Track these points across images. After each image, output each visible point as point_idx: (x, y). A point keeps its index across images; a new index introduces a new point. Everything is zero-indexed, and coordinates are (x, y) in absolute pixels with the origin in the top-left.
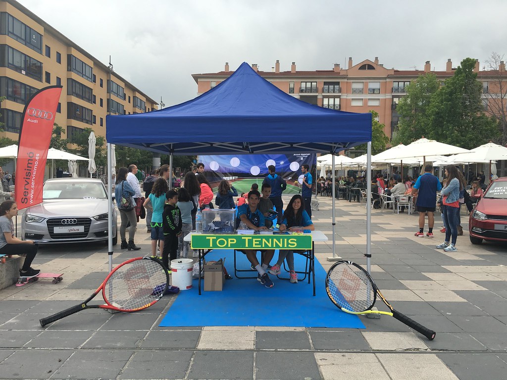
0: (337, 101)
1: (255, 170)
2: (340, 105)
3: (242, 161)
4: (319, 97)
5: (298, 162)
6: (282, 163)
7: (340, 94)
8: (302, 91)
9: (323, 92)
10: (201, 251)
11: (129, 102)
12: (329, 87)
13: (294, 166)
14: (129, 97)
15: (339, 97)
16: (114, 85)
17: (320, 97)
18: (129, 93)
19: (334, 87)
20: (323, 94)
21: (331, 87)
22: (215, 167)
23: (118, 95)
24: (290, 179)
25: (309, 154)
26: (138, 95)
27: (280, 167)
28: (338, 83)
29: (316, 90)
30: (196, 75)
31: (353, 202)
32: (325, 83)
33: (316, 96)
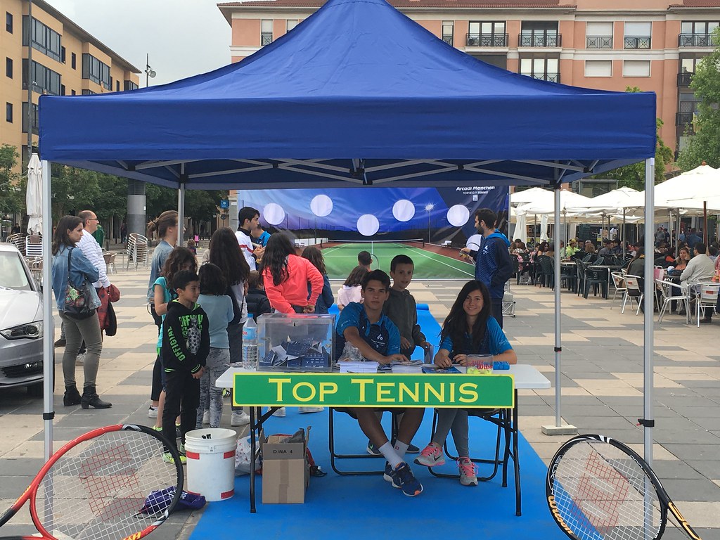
0: (553, 65)
1: (368, 224)
2: (559, 75)
3: (337, 204)
4: (510, 56)
5: (467, 206)
6: (430, 207)
7: (558, 50)
8: (471, 42)
9: (520, 44)
10: (256, 410)
11: (74, 66)
12: (533, 34)
13: (458, 216)
14: (74, 56)
15: (556, 56)
16: (39, 27)
17: (512, 55)
18: (72, 47)
19: (545, 34)
20: (521, 50)
21: (539, 33)
22: (275, 217)
23: (46, 50)
24: (448, 245)
25: (491, 188)
26: (93, 50)
27: (426, 215)
28: (554, 25)
29: (505, 41)
30: (227, 4)
31: (591, 298)
32: (525, 25)
33: (504, 55)
